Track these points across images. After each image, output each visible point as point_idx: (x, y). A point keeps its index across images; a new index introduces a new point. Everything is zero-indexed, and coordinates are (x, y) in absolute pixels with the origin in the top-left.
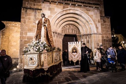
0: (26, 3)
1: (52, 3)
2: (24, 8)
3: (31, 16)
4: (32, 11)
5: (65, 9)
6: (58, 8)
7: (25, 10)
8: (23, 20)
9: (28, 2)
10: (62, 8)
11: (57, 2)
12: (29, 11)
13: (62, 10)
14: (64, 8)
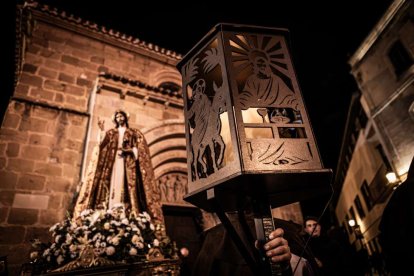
0: (31, 88)
1: (127, 97)
2: (21, 100)
3: (43, 131)
4: (52, 115)
5: (170, 121)
6: (147, 114)
7: (23, 109)
8: (6, 142)
9: (36, 88)
10: (161, 117)
11: (147, 97)
12: (39, 115)
13: (161, 123)
14: (166, 116)
